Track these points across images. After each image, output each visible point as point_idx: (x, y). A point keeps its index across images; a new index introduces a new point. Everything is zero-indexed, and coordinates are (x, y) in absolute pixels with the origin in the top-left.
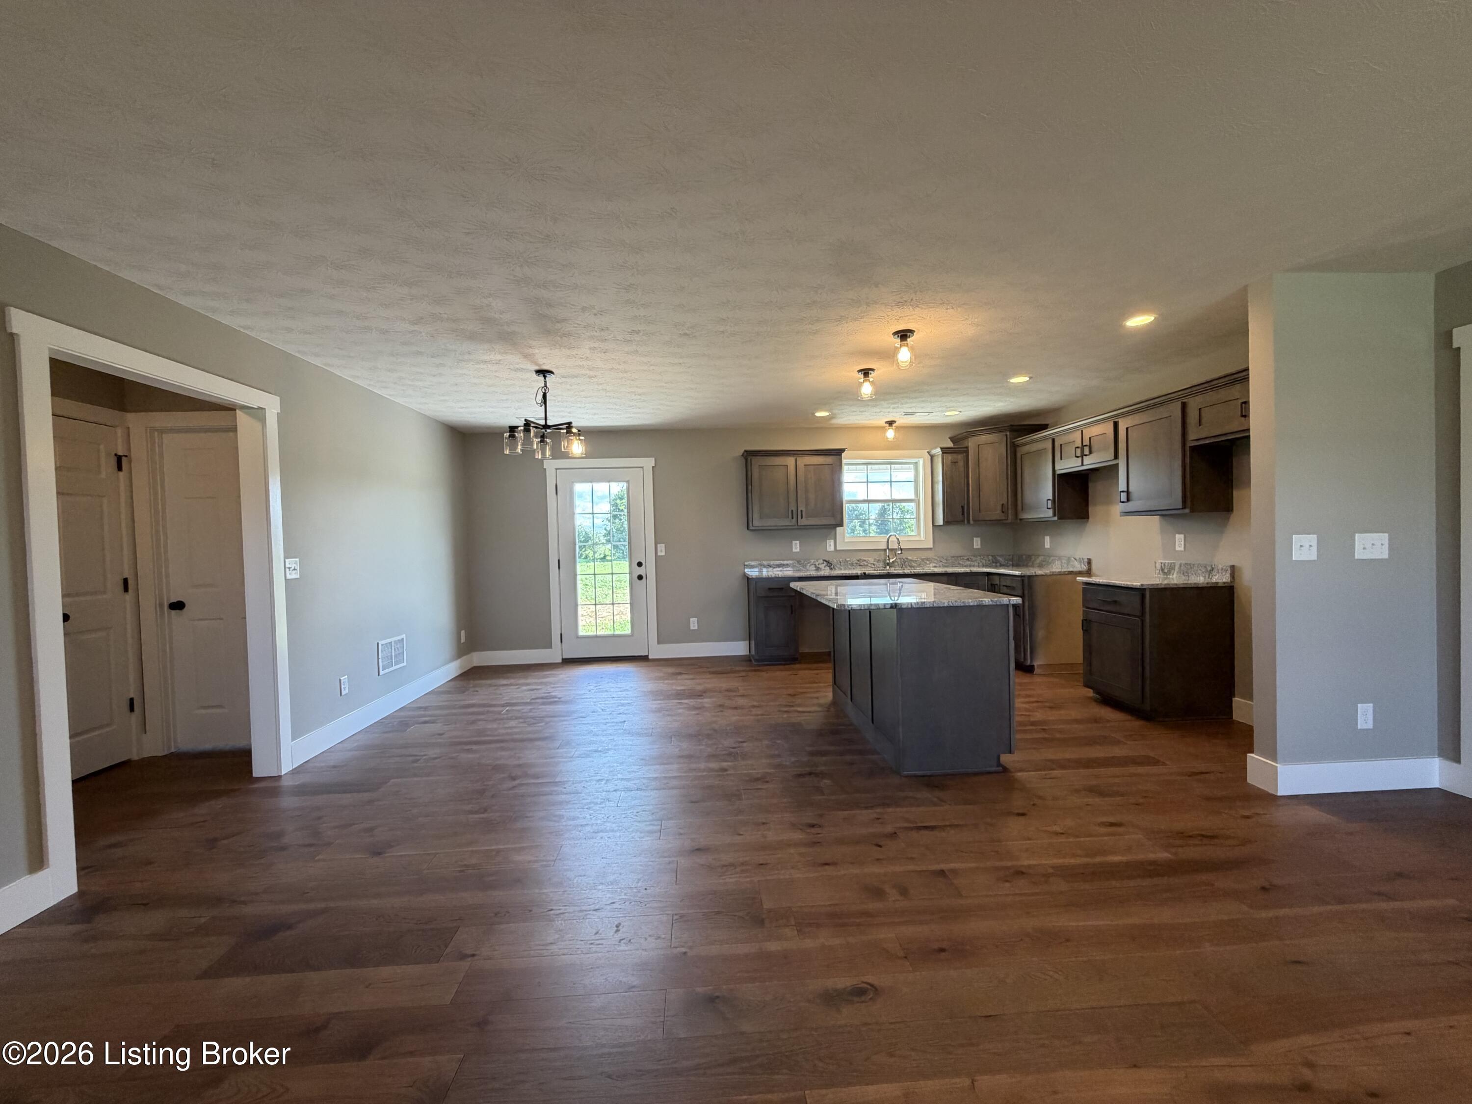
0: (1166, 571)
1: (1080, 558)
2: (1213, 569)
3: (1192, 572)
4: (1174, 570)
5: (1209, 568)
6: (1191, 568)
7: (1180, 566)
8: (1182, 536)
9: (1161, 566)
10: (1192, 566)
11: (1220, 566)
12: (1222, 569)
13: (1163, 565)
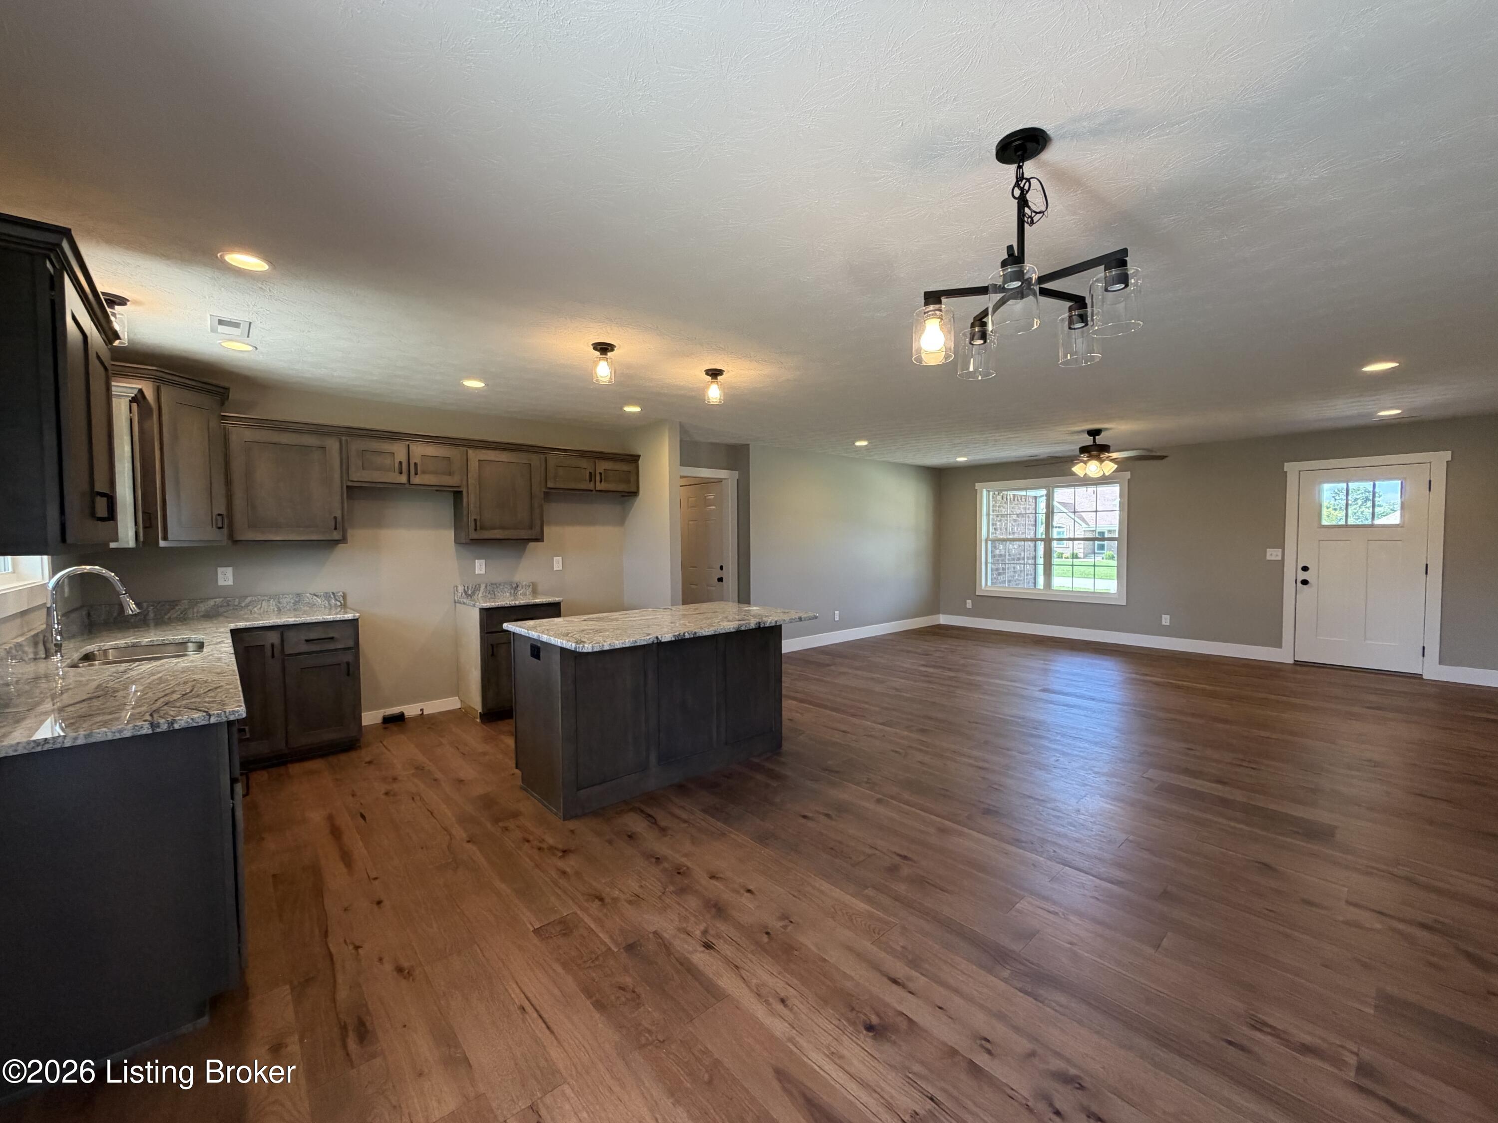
0: (470, 592)
1: (326, 593)
2: (518, 586)
3: (499, 590)
4: (479, 590)
5: (514, 586)
6: (497, 587)
7: (486, 587)
8: (483, 561)
9: (464, 589)
10: (498, 585)
11: (525, 583)
12: (526, 585)
13: (466, 588)
